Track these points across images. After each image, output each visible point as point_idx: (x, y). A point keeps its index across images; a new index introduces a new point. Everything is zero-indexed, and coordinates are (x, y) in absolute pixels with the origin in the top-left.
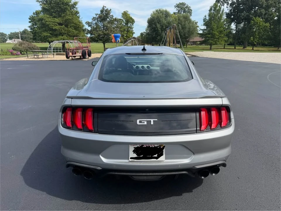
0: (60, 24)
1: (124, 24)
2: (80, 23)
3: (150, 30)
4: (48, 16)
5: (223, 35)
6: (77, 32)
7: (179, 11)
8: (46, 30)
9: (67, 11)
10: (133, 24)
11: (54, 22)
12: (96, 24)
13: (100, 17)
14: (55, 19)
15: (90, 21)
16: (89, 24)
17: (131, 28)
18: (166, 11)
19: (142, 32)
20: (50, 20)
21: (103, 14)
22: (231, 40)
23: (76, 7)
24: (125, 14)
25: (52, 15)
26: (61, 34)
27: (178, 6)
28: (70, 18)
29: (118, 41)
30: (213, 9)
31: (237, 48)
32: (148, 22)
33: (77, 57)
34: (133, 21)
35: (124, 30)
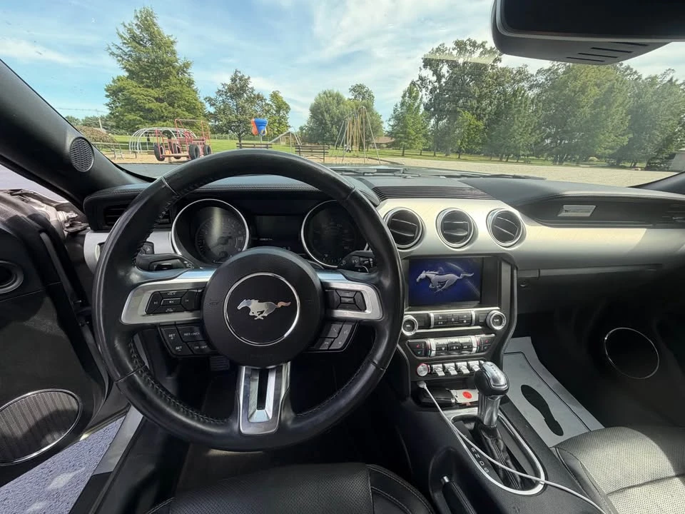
0: (158, 100)
1: (274, 112)
2: (195, 100)
3: (315, 122)
4: (135, 84)
5: (420, 135)
6: (192, 116)
7: (356, 97)
8: (132, 110)
9: (171, 78)
10: (287, 112)
11: (147, 96)
12: (223, 102)
13: (230, 89)
14: (150, 90)
15: (213, 96)
16: (209, 100)
17: (286, 119)
18: (338, 95)
19: (303, 125)
20: (138, 90)
21: (236, 85)
22: (431, 143)
23: (189, 71)
24: (275, 96)
25: (142, 83)
26: (163, 117)
27: (353, 90)
28: (178, 90)
29: (262, 132)
30: (407, 95)
31: (437, 155)
32: (311, 110)
33: (182, 159)
34: (288, 108)
35: (275, 121)
